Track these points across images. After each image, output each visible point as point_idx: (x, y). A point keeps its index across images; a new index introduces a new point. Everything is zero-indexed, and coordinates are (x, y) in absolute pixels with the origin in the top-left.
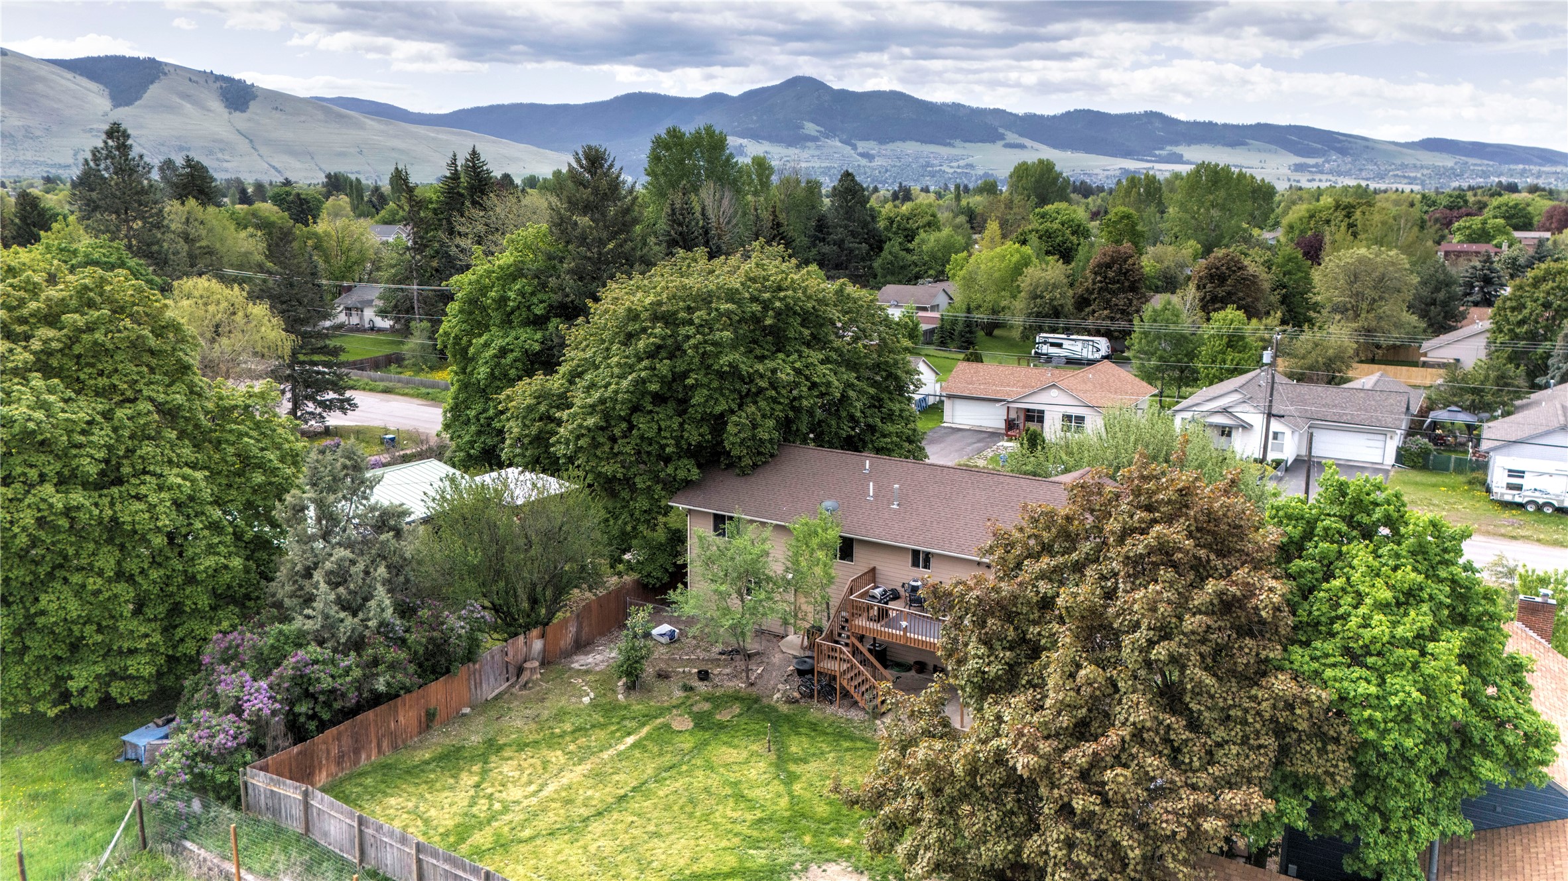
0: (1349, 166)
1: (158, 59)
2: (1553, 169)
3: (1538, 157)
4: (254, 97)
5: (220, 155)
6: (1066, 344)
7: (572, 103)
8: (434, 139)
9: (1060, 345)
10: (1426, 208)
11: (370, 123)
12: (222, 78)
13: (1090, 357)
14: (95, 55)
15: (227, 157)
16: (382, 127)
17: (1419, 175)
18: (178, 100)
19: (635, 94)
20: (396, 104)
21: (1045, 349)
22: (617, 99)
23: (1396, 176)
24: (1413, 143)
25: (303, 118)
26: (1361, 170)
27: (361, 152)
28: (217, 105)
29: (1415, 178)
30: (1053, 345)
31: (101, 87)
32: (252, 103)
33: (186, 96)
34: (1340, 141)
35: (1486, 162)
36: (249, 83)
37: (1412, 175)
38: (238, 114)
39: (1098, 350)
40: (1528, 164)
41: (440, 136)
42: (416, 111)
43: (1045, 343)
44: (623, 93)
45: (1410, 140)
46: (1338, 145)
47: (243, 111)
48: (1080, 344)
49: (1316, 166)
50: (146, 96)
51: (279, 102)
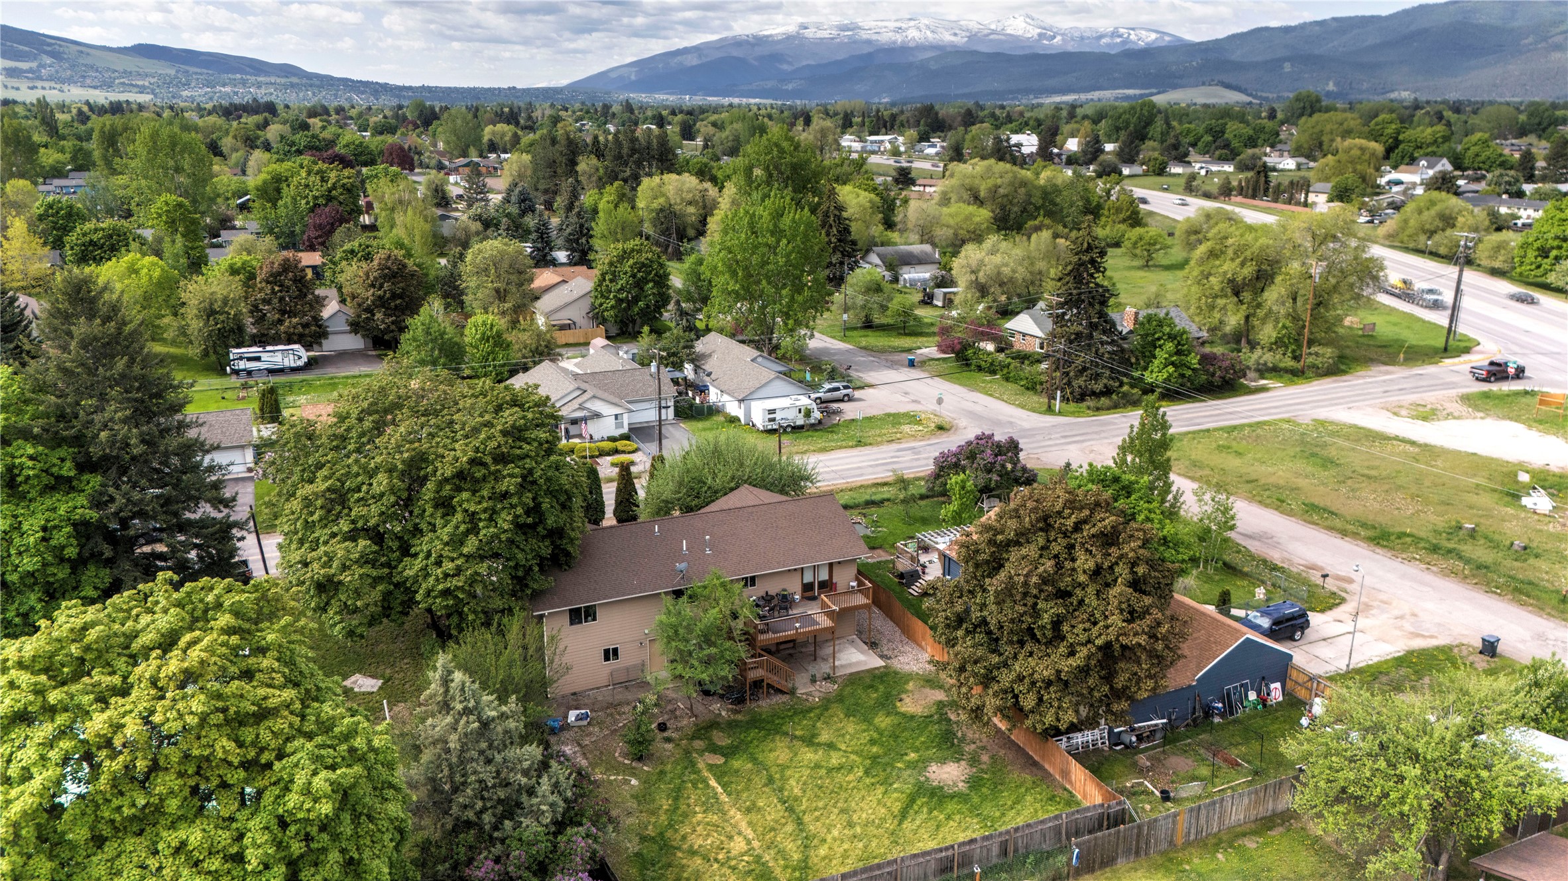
0: (69, 73)
2: (267, 79)
3: (250, 66)
6: (264, 357)
9: (258, 359)
10: (287, 148)
13: (293, 365)
17: (147, 84)
21: (242, 365)
23: (123, 84)
24: (125, 48)
26: (84, 77)
29: (143, 87)
30: (249, 359)
34: (49, 45)
35: (205, 71)
37: (140, 83)
39: (300, 358)
40: (247, 74)
43: (241, 358)
45: (122, 45)
46: (49, 49)
48: (279, 355)
49: (30, 71)
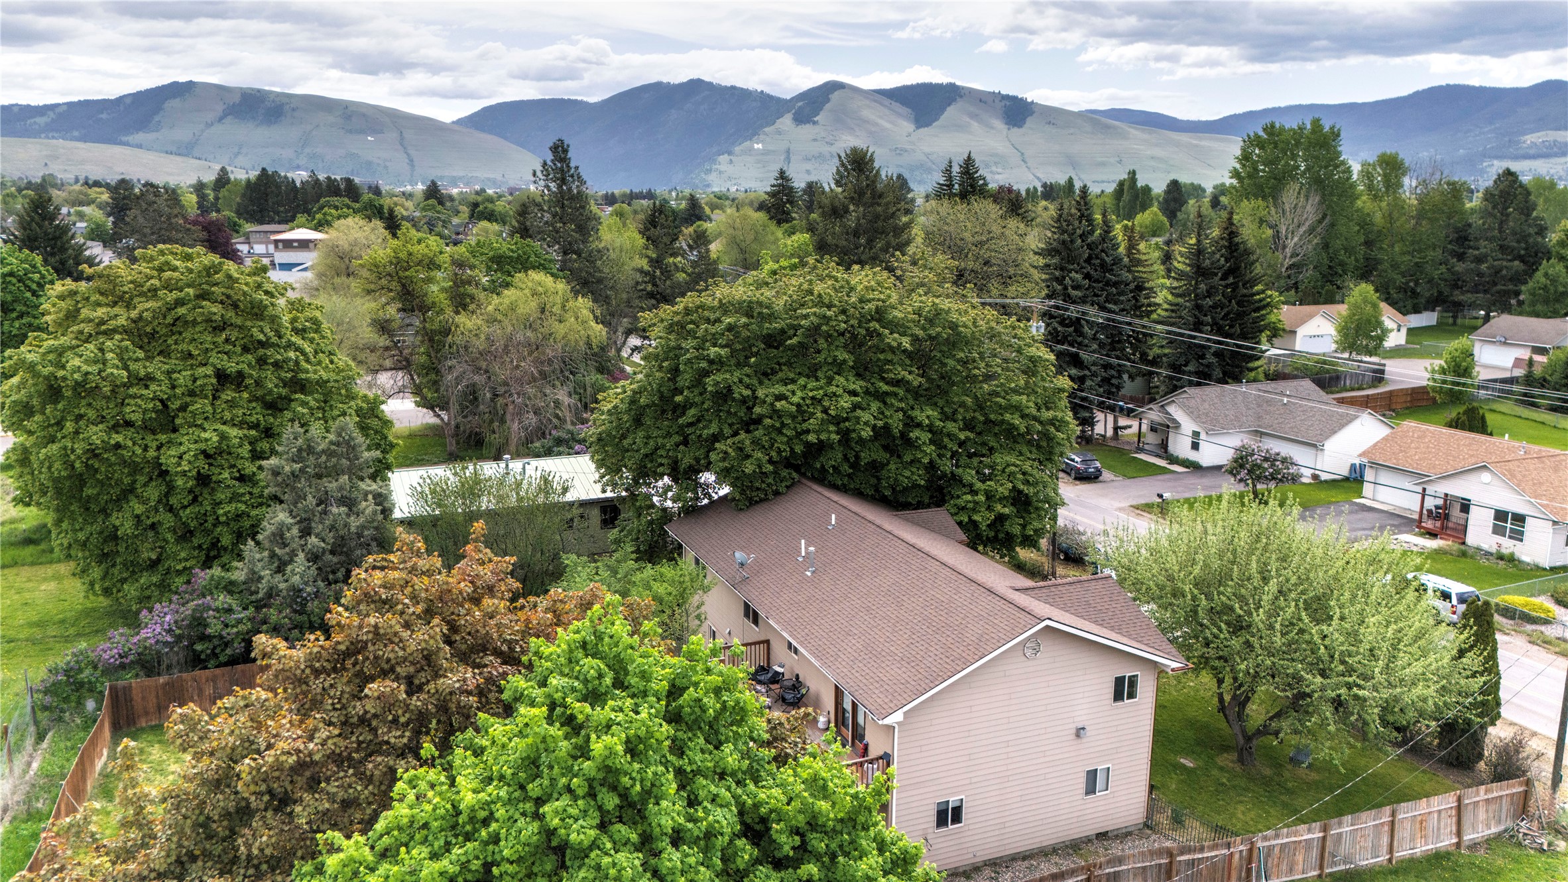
1: (958, 83)
4: (1032, 113)
5: (994, 169)
7: (1360, 100)
8: (1197, 146)
11: (1135, 132)
12: (1007, 97)
14: (909, 83)
15: (999, 170)
16: (1146, 136)
18: (968, 119)
19: (1440, 87)
20: (1166, 113)
22: (1417, 93)
25: (1072, 131)
27: (1120, 162)
28: (999, 124)
31: (910, 111)
32: (1029, 120)
33: (973, 116)
36: (1029, 100)
38: (1015, 130)
41: (1203, 143)
42: (1185, 118)
44: (1426, 86)
47: (1020, 126)
50: (943, 117)
51: (1054, 117)
